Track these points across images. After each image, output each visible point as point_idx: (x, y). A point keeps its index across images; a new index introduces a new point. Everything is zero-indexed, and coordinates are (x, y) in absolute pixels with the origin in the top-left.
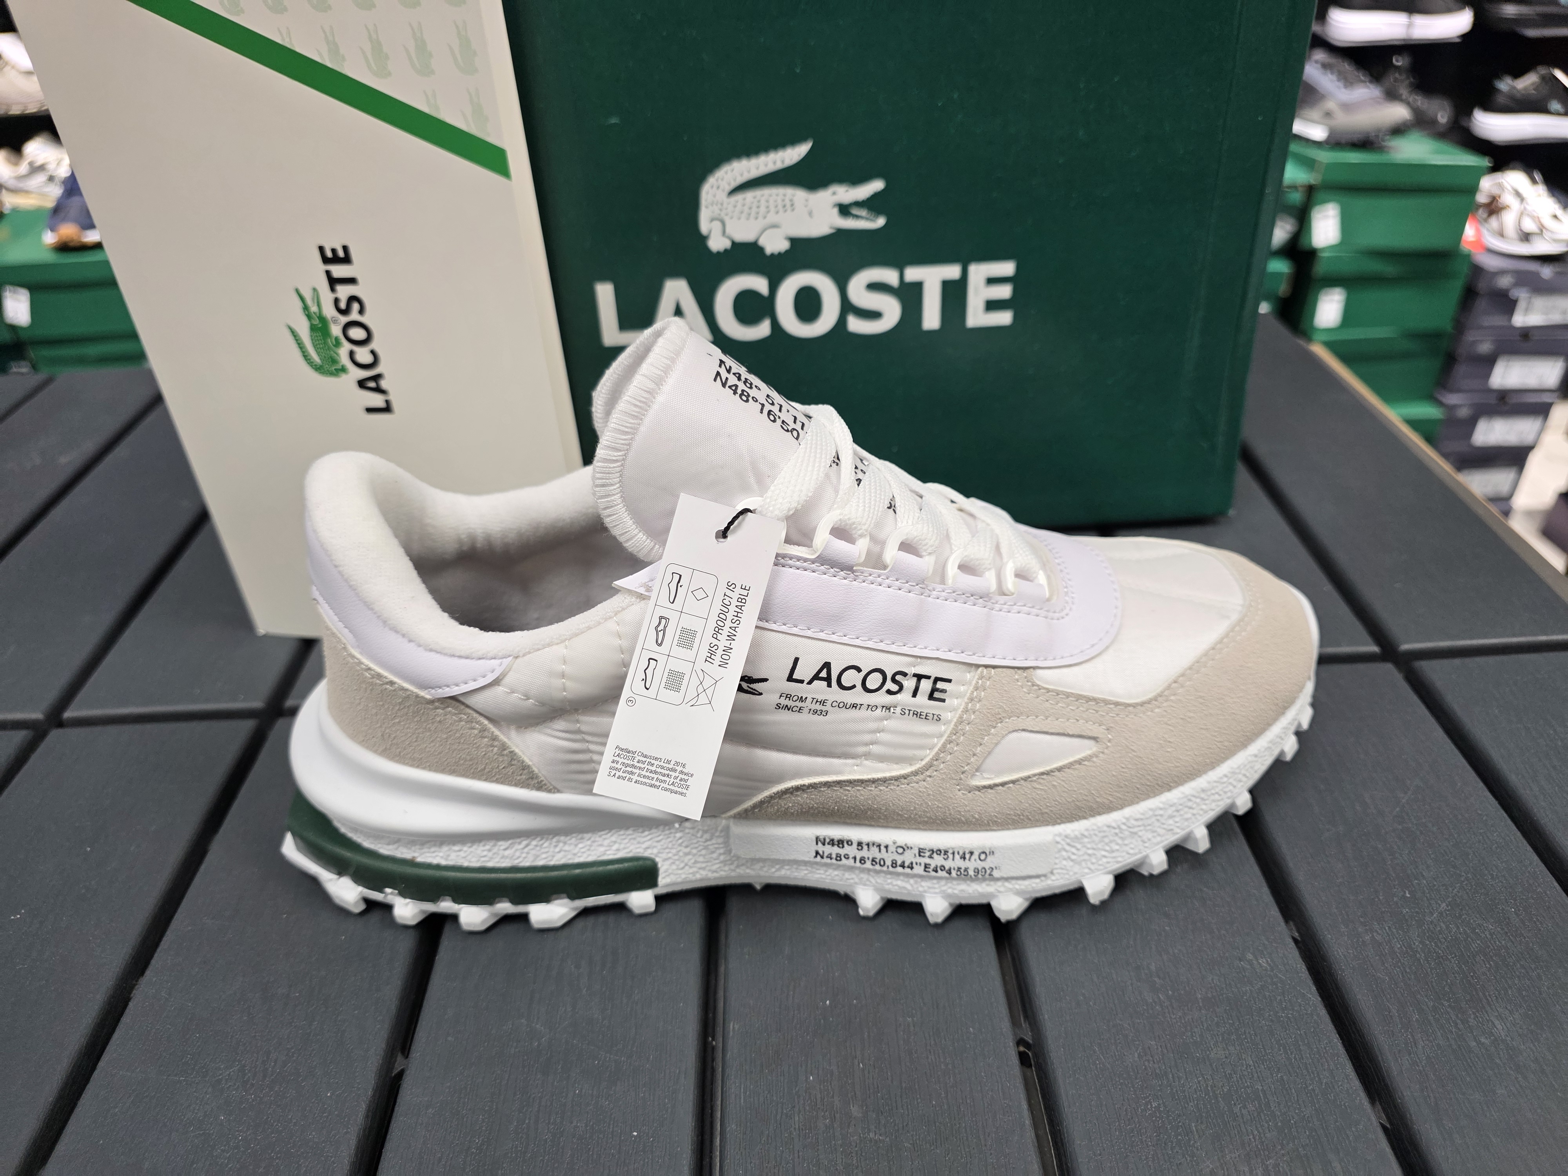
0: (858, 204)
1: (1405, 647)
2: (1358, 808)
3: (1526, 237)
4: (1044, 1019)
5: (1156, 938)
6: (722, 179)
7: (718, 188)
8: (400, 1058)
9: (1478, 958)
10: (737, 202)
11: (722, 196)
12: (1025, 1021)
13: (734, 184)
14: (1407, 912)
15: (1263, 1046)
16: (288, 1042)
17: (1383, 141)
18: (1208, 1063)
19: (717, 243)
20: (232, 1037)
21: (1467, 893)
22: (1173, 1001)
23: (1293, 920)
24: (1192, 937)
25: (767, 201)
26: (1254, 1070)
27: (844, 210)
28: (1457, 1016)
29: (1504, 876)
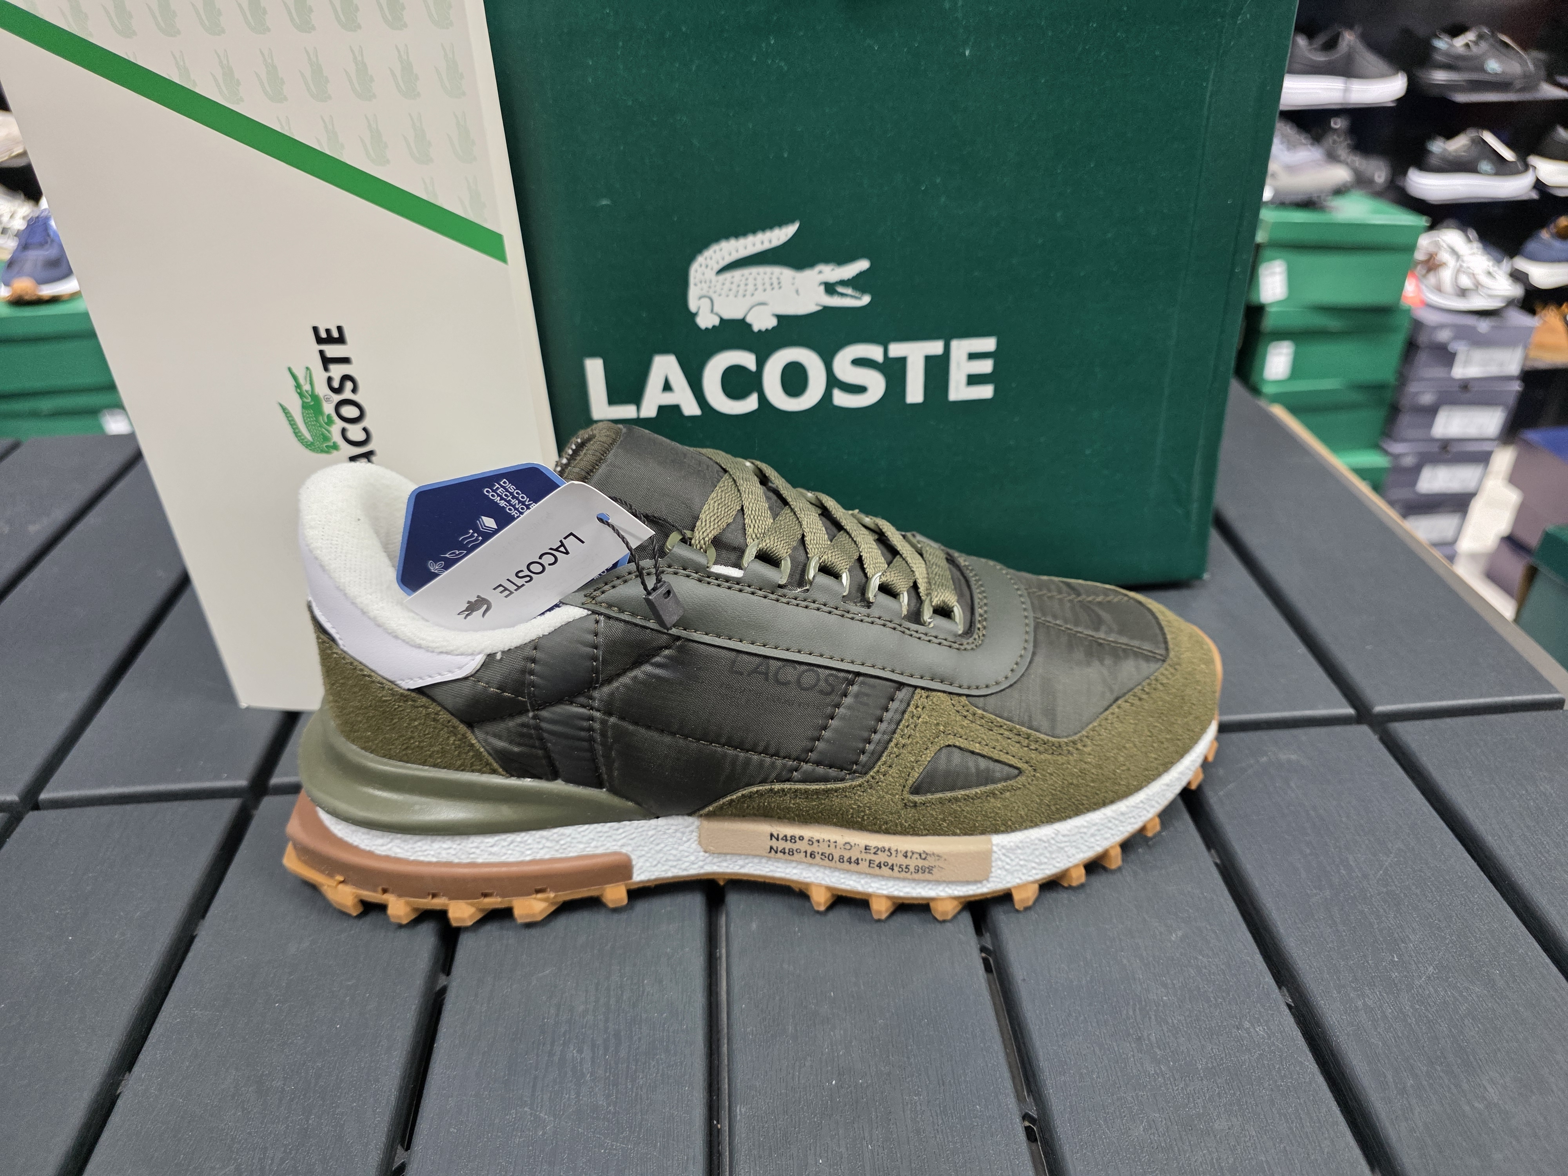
0: (843, 283)
1: (1379, 709)
2: (1344, 872)
3: (1463, 293)
4: (1049, 1094)
5: (1155, 1008)
6: (711, 258)
7: (707, 266)
8: (400, 1150)
9: (1466, 1022)
10: (726, 280)
11: (711, 274)
12: (1028, 1095)
13: (723, 264)
14: (1396, 976)
15: (1265, 1116)
16: (285, 1138)
17: (1325, 201)
18: (1211, 1135)
19: (706, 321)
20: (227, 1134)
21: (1453, 956)
22: (1175, 1072)
23: (1287, 986)
24: (1190, 1007)
25: (755, 279)
26: (1257, 1140)
27: (830, 288)
28: (1449, 1080)
29: (1487, 938)
